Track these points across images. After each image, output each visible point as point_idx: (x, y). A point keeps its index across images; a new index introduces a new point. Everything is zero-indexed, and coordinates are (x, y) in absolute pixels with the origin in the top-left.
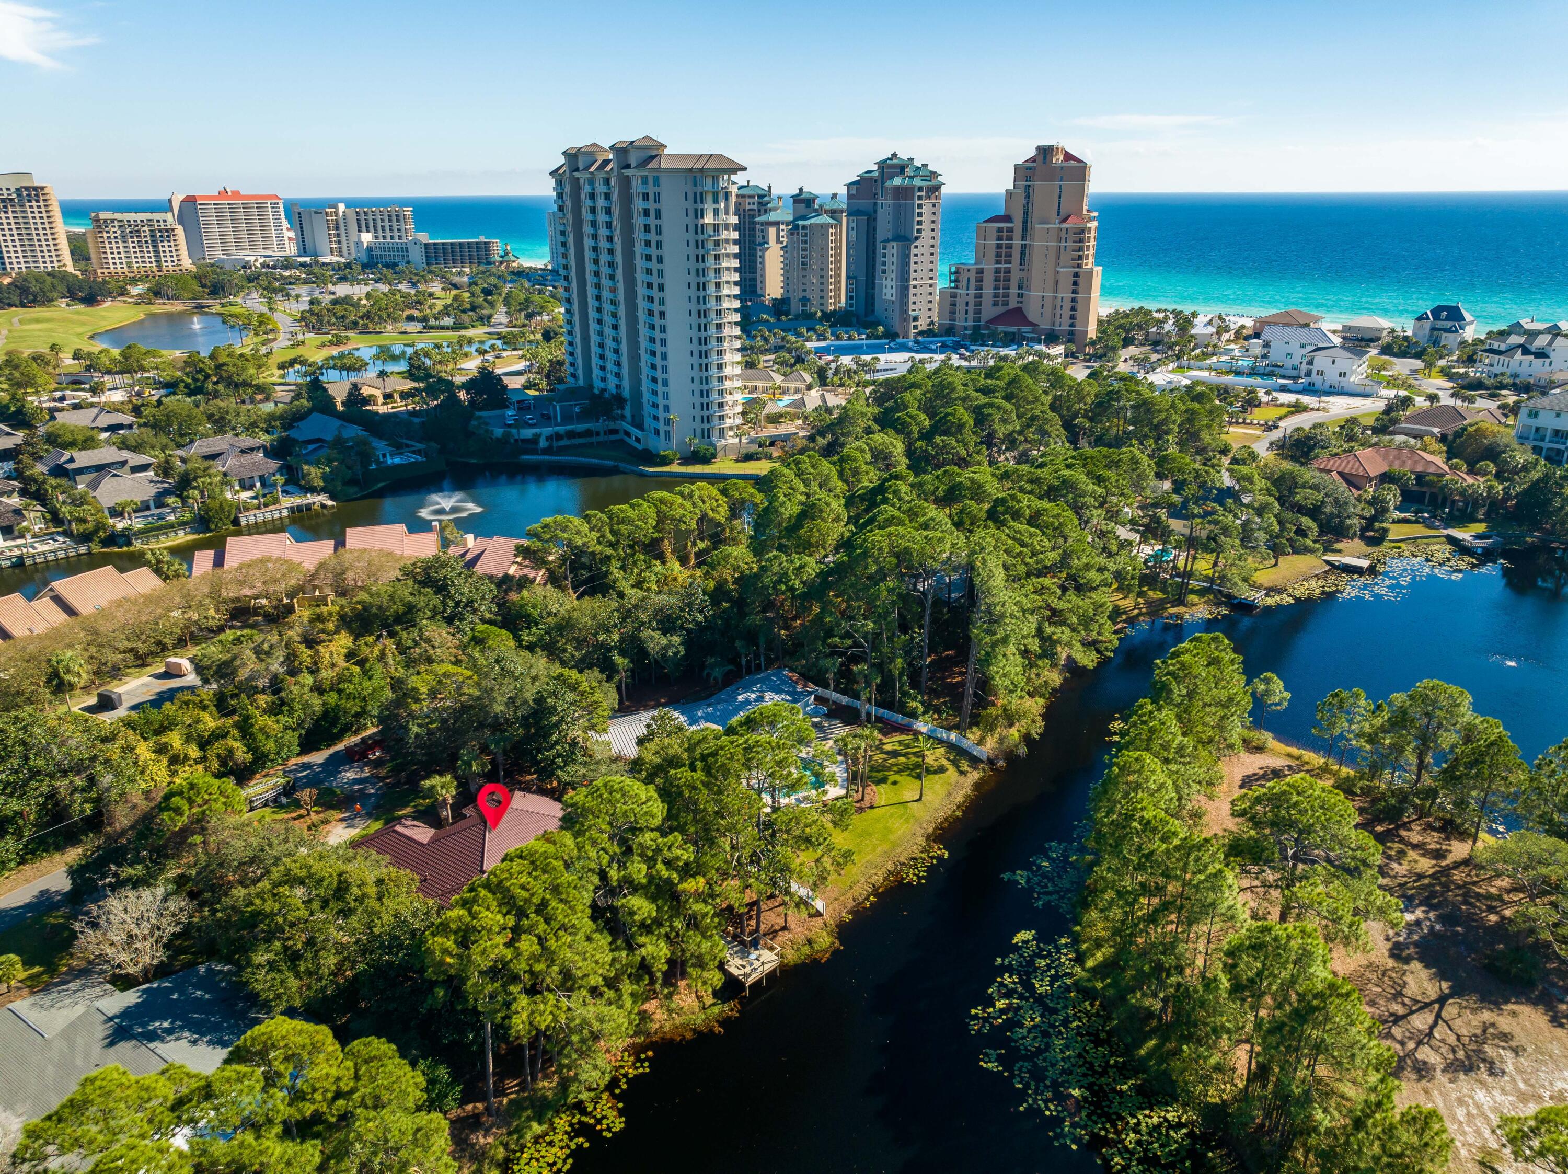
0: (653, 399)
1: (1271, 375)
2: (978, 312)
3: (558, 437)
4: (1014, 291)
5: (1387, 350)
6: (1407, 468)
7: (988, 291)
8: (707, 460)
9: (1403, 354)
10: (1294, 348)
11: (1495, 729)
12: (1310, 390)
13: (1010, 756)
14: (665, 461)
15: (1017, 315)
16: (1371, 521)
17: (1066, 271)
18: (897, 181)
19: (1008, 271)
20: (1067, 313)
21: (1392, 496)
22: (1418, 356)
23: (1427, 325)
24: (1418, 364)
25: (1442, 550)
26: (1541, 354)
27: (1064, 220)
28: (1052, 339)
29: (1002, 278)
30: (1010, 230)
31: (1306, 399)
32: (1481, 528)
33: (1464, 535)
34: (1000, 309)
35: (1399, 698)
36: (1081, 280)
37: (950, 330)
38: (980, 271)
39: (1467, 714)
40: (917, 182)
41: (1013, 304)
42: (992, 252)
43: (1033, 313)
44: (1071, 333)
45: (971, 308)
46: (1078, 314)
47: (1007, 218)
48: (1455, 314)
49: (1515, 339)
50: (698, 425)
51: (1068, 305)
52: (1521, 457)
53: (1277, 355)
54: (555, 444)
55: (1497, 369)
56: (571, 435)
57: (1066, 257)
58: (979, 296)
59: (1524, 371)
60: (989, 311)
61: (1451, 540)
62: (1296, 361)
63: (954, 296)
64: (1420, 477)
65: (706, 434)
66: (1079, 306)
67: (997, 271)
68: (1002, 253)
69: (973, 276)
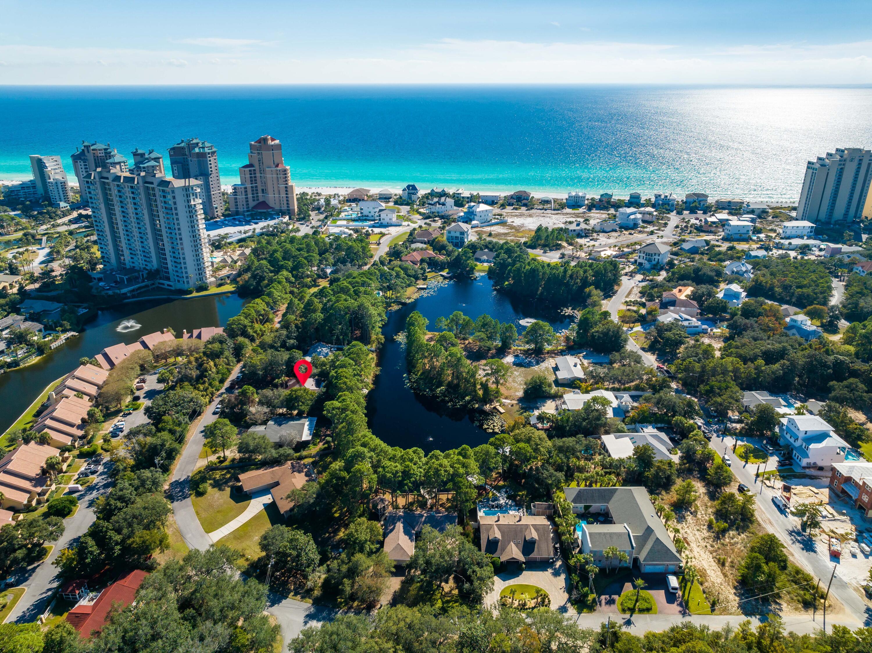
0: (175, 269)
1: (366, 220)
2: (248, 204)
3: (133, 291)
4: (260, 194)
5: (396, 203)
6: (426, 257)
7: (250, 196)
8: (206, 289)
9: (402, 204)
10: (371, 209)
11: (467, 318)
12: (382, 226)
13: (379, 348)
14: (191, 292)
15: (264, 204)
16: (423, 274)
17: (282, 186)
18: (197, 150)
19: (256, 187)
20: (285, 202)
21: (426, 266)
22: (407, 204)
23: (406, 192)
24: (408, 208)
25: (441, 279)
26: (443, 204)
27: (277, 166)
28: (283, 213)
29: (254, 190)
30: (254, 170)
31: (383, 230)
32: (447, 270)
33: (444, 273)
34: (256, 203)
35: (451, 316)
36: (289, 189)
37: (237, 213)
38: (246, 188)
39: (463, 317)
40: (207, 150)
41: (261, 199)
42: (248, 179)
43: (271, 204)
44: (289, 210)
45: (245, 203)
46: (290, 202)
47: (251, 165)
48: (414, 188)
49: (436, 200)
50: (198, 277)
51: (285, 199)
52: (450, 248)
53: (365, 212)
54: (135, 293)
55: (433, 210)
56: (139, 288)
57: (281, 181)
58: (247, 198)
59: (440, 210)
60: (252, 204)
61: (442, 276)
62: (372, 214)
63: (236, 199)
64: (430, 258)
65: (201, 279)
66: (290, 199)
67: (252, 187)
68: (253, 180)
69: (243, 190)
